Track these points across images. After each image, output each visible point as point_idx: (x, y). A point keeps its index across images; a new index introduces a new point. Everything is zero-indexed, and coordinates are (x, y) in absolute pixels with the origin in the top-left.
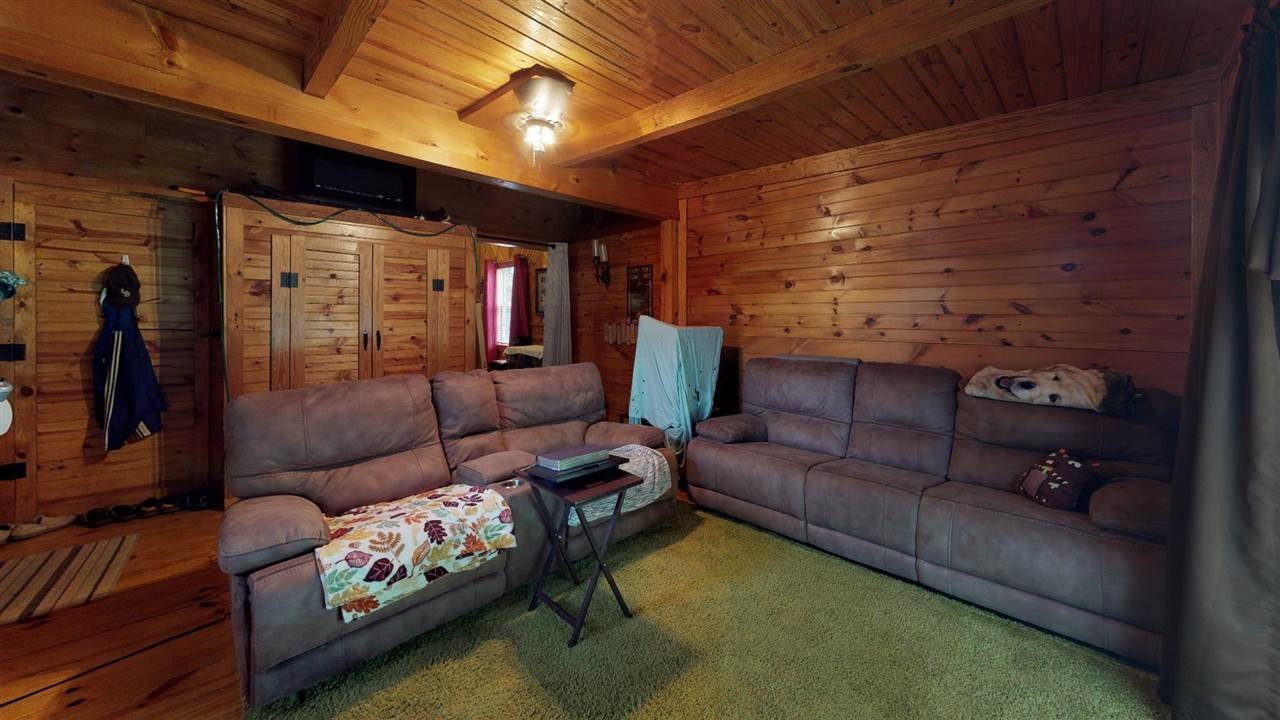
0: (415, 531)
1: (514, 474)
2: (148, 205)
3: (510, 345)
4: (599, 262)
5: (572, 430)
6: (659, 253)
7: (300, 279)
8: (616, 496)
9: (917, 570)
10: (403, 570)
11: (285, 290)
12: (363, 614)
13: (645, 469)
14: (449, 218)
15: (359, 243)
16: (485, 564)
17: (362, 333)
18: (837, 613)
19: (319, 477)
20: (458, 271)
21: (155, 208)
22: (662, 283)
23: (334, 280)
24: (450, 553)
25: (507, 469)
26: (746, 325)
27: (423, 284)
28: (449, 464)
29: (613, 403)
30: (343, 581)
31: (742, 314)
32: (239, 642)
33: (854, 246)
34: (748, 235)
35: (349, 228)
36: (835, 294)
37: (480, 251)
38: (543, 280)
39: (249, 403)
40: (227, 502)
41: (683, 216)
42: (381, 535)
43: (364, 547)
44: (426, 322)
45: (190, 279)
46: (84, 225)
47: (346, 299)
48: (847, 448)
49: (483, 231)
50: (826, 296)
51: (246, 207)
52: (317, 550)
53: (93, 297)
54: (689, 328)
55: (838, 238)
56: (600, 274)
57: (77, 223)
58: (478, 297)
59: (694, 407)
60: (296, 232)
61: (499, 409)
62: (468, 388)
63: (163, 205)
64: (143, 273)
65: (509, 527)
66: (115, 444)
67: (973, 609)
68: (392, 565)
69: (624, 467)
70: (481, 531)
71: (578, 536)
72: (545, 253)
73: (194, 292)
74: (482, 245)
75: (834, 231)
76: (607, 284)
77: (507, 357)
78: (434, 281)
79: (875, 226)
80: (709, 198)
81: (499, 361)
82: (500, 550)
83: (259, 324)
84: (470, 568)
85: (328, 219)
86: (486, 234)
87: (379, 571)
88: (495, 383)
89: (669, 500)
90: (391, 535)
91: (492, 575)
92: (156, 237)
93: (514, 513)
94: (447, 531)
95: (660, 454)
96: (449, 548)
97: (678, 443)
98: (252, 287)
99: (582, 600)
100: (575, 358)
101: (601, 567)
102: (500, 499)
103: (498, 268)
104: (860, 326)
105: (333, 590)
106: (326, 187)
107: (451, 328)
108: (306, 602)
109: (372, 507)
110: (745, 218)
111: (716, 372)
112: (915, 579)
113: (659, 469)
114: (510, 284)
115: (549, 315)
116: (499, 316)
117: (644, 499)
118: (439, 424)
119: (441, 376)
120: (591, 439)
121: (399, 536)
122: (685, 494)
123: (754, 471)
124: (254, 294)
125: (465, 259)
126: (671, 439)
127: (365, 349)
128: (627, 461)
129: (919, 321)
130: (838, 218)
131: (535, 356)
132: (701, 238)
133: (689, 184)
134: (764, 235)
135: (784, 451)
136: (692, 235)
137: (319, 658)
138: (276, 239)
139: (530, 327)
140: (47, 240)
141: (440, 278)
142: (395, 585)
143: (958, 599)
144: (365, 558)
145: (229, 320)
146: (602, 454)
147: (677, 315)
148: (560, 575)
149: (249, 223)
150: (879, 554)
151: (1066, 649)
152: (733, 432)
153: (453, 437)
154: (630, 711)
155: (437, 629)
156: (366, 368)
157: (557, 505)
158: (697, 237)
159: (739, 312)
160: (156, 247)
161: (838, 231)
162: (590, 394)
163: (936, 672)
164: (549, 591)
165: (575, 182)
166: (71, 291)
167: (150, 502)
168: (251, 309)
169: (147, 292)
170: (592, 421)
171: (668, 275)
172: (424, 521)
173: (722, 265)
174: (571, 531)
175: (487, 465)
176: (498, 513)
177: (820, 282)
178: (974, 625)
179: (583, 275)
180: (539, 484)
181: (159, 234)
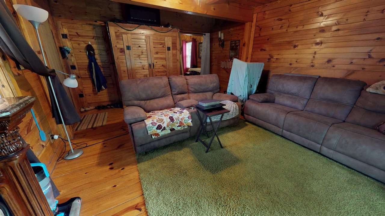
0: (167, 119)
1: (192, 106)
2: (91, 27)
3: (191, 68)
4: (221, 39)
5: (209, 94)
6: (243, 35)
7: (131, 47)
8: (221, 115)
9: (320, 149)
10: (164, 127)
11: (128, 51)
12: (156, 137)
13: (231, 108)
14: (171, 26)
15: (145, 36)
16: (184, 129)
17: (149, 63)
18: (287, 157)
19: (143, 102)
20: (174, 44)
21: (93, 28)
22: (243, 47)
23: (140, 48)
24: (176, 125)
25: (190, 105)
26: (274, 62)
27: (164, 48)
28: (174, 102)
29: (222, 87)
30: (151, 129)
31: (273, 58)
32: (132, 139)
33: (331, 29)
34: (282, 27)
35: (142, 31)
36: (316, 50)
37: (181, 38)
38: (201, 46)
39: (124, 82)
40: (124, 107)
41: (255, 20)
42: (159, 118)
43: (155, 121)
44: (166, 60)
45: (105, 48)
46: (79, 34)
47: (144, 53)
48: (305, 107)
49: (182, 30)
50: (311, 51)
51: (115, 26)
52: (145, 120)
53: (85, 53)
54: (252, 63)
55: (324, 26)
56: (221, 44)
57: (77, 33)
58: (181, 52)
59: (249, 91)
60: (128, 33)
61: (188, 87)
62: (179, 81)
63: (95, 27)
64: (95, 46)
65: (190, 121)
66: (99, 91)
67: (338, 164)
68: (162, 126)
69: (224, 107)
70: (183, 121)
71: (209, 125)
72: (202, 37)
73: (107, 51)
74: (181, 35)
75: (323, 23)
76: (223, 47)
77: (189, 72)
78: (167, 47)
79: (345, 20)
80: (267, 12)
81: (187, 73)
82: (188, 126)
83: (123, 60)
84: (181, 130)
85: (136, 28)
86: (183, 31)
87: (159, 127)
88: (186, 79)
89: (237, 118)
90: (161, 119)
91: (186, 132)
92: (95, 36)
93: (192, 117)
94: (175, 119)
95: (236, 104)
96: (175, 124)
97: (242, 101)
98: (120, 50)
99: (210, 142)
100: (211, 73)
101: (215, 134)
102: (188, 113)
103: (186, 43)
104: (324, 63)
105: (150, 130)
106: (134, 18)
107: (173, 62)
108: (144, 132)
109: (156, 111)
110: (281, 20)
111: (259, 79)
112: (319, 151)
113: (235, 109)
114: (191, 48)
115: (203, 58)
116: (187, 59)
117: (230, 117)
118: (171, 91)
119: (171, 77)
120: (214, 98)
121: (163, 119)
122: (243, 117)
123: (267, 112)
124: (121, 52)
125: (176, 40)
126: (240, 100)
127: (150, 68)
128: (225, 105)
129: (354, 61)
130: (326, 17)
131: (198, 71)
132: (261, 29)
133: (259, 7)
134: (289, 26)
135: (280, 107)
136: (257, 28)
137: (148, 145)
138: (124, 35)
139: (197, 62)
140: (72, 38)
141: (169, 46)
142: (163, 131)
143: (333, 160)
144: (156, 124)
145: (116, 60)
146: (218, 103)
147: (247, 58)
148: (204, 134)
149: (116, 31)
150: (307, 142)
151: (372, 182)
152: (262, 99)
153: (175, 94)
154: (220, 171)
155: (173, 143)
156: (151, 74)
157: (204, 116)
158: (259, 28)
159: (272, 57)
160: (95, 39)
161: (325, 23)
162: (215, 84)
163: (316, 179)
164: (201, 138)
165: (213, 10)
166: (80, 52)
167: (108, 105)
168: (120, 56)
169: (96, 52)
170: (215, 92)
171: (246, 44)
172: (169, 116)
173: (268, 39)
174: (207, 123)
175: (184, 103)
176: (188, 116)
177: (310, 45)
178: (336, 168)
179: (215, 44)
180: (199, 109)
181: (95, 35)
